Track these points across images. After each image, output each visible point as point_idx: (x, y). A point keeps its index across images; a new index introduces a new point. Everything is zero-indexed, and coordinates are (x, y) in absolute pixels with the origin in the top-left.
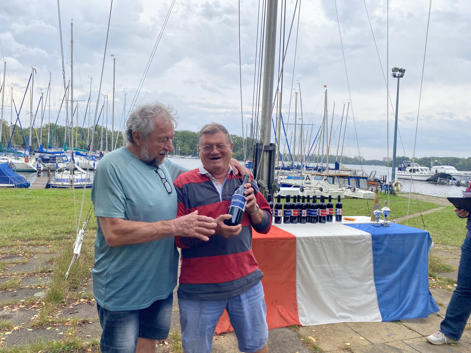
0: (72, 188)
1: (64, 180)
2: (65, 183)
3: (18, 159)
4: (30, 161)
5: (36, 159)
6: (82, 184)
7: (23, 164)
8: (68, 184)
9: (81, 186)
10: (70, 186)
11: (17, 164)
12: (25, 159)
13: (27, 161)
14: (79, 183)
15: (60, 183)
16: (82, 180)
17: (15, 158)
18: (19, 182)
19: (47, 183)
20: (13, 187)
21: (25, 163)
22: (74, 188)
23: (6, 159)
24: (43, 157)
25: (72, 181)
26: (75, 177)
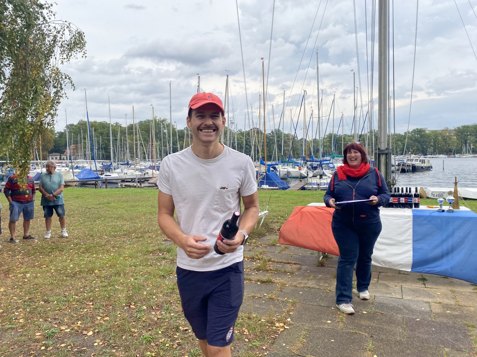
1: (314, 184)
2: (314, 186)
3: (295, 168)
4: (302, 169)
5: (307, 167)
7: (297, 172)
8: (316, 186)
10: (317, 189)
11: (293, 172)
12: (299, 168)
13: (300, 169)
15: (310, 186)
17: (293, 168)
18: (282, 186)
19: (303, 187)
20: (278, 189)
21: (299, 171)
22: (321, 190)
23: (286, 169)
24: (312, 165)
25: (319, 184)
26: (322, 181)
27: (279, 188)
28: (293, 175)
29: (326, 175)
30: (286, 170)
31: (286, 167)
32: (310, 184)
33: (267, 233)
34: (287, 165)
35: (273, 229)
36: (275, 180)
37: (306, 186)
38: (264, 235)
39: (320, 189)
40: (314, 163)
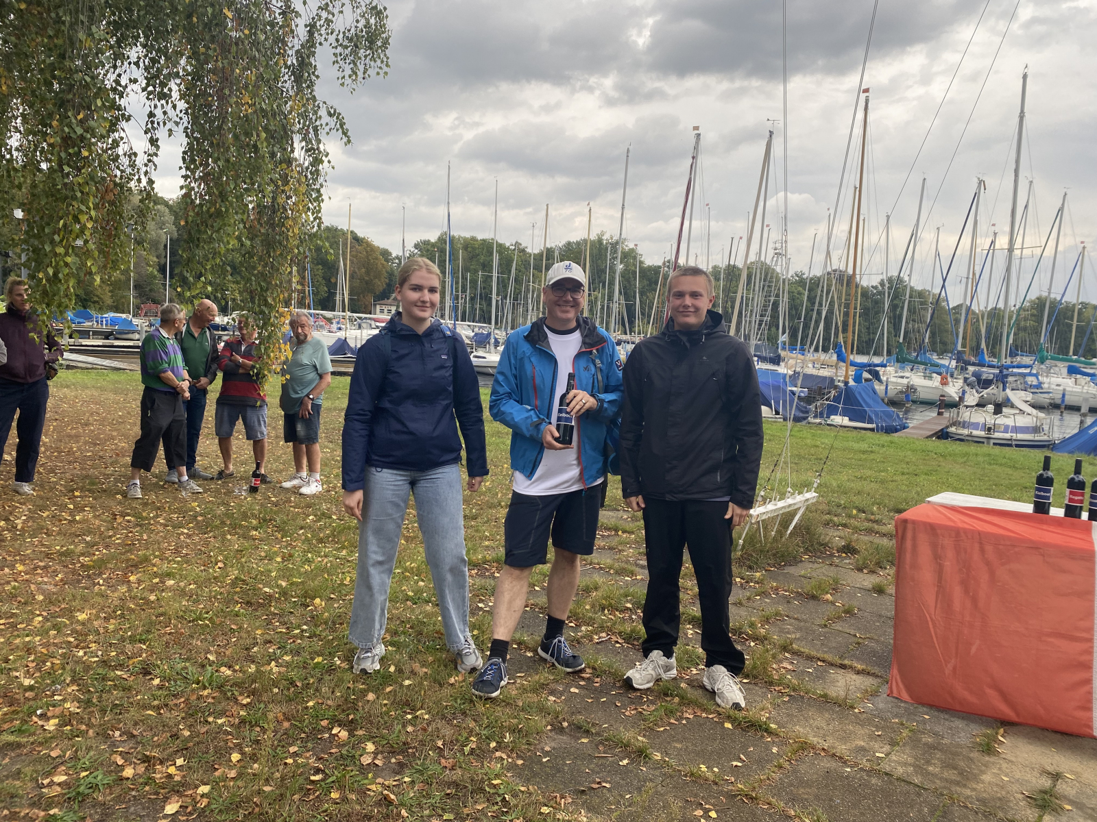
0: (988, 443)
1: (976, 426)
2: (975, 433)
3: (930, 378)
4: (951, 384)
5: (966, 379)
6: (1014, 438)
7: (936, 388)
8: (982, 433)
9: (1010, 442)
10: (985, 440)
11: (924, 389)
12: (942, 379)
13: (944, 383)
14: (1008, 436)
15: (966, 432)
16: (1016, 429)
17: (925, 377)
18: (885, 421)
19: (942, 429)
20: (872, 430)
21: (941, 387)
22: (994, 444)
23: (907, 378)
24: (980, 376)
25: (989, 429)
26: (1001, 420)
27: (877, 426)
28: (923, 395)
29: (1013, 406)
30: (905, 381)
31: (907, 374)
32: (964, 425)
33: (805, 554)
34: (912, 370)
35: (825, 545)
36: (869, 406)
37: (953, 429)
38: (795, 561)
39: (992, 441)
40: (984, 369)
